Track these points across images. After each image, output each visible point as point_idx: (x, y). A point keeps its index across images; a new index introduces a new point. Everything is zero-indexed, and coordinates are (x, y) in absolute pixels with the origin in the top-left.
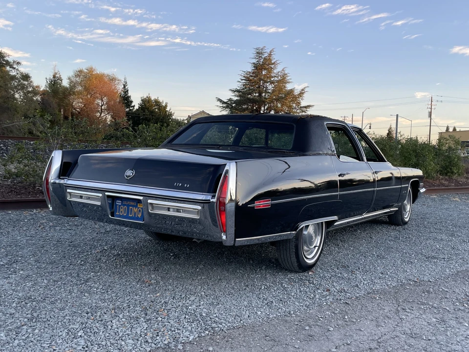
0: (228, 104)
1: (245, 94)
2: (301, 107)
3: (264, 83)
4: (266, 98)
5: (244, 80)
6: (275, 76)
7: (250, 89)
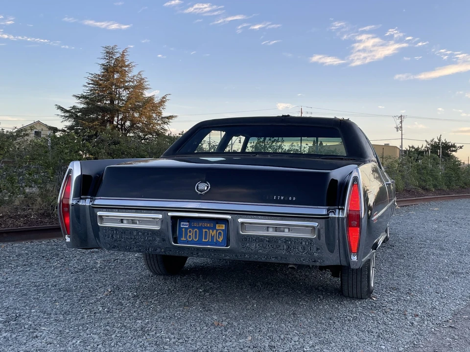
0: (71, 113)
1: (94, 101)
2: (162, 118)
3: (117, 89)
4: (121, 107)
5: (92, 84)
6: (130, 81)
7: (99, 95)
